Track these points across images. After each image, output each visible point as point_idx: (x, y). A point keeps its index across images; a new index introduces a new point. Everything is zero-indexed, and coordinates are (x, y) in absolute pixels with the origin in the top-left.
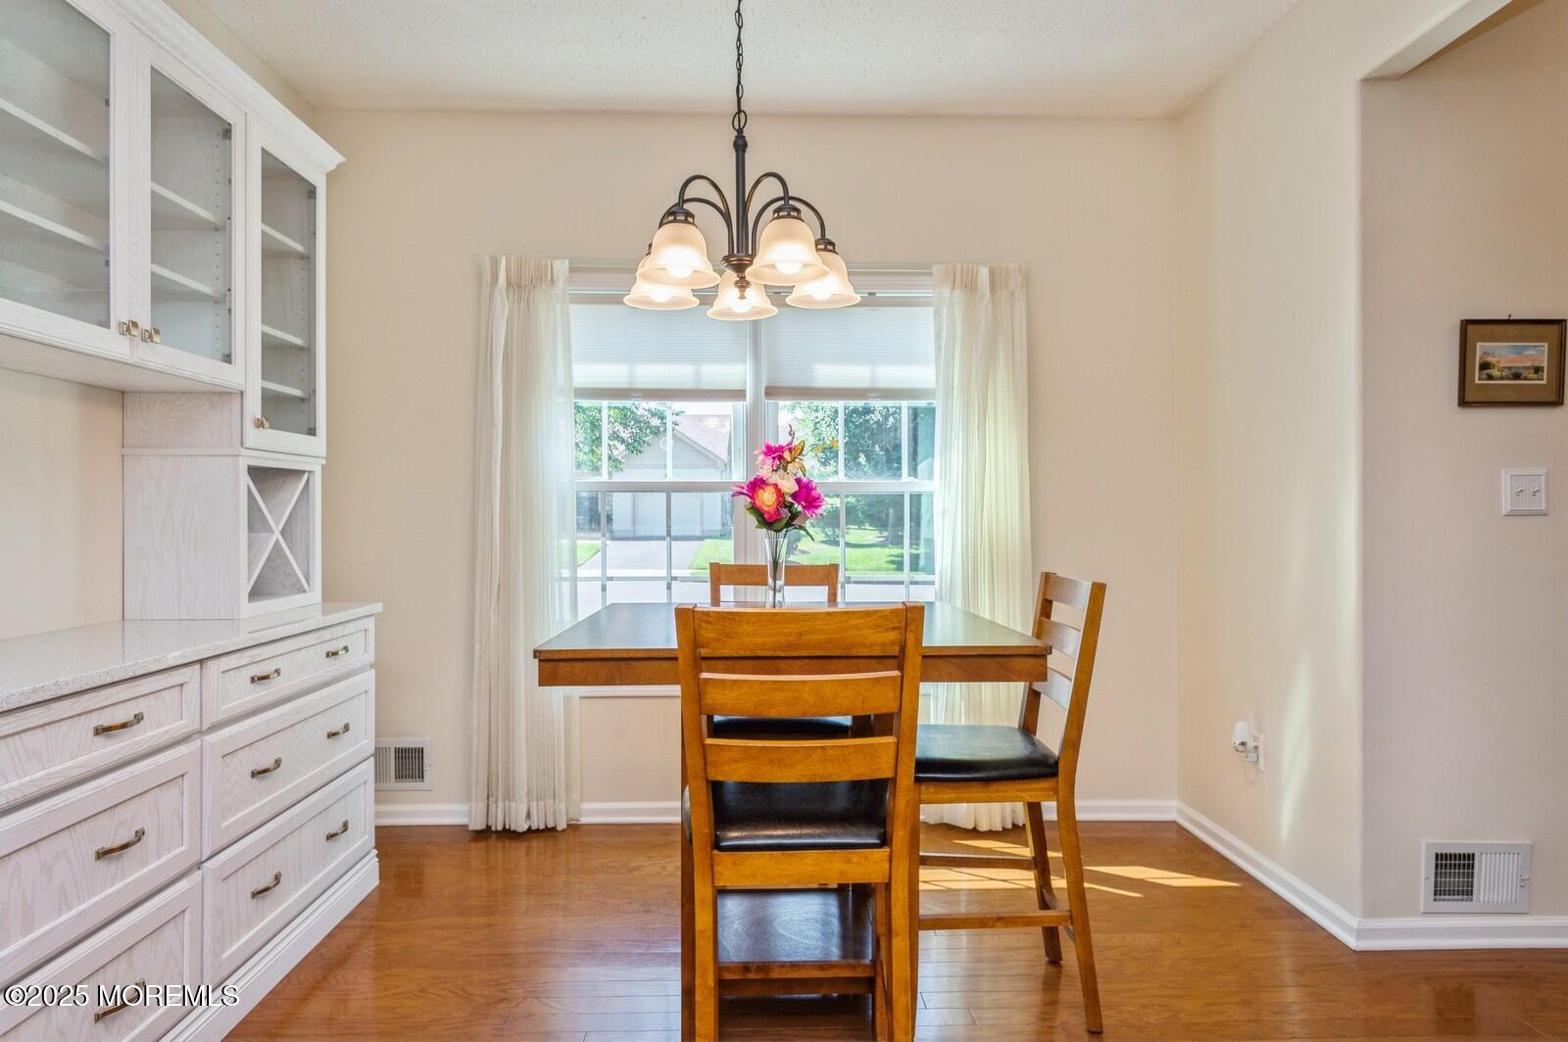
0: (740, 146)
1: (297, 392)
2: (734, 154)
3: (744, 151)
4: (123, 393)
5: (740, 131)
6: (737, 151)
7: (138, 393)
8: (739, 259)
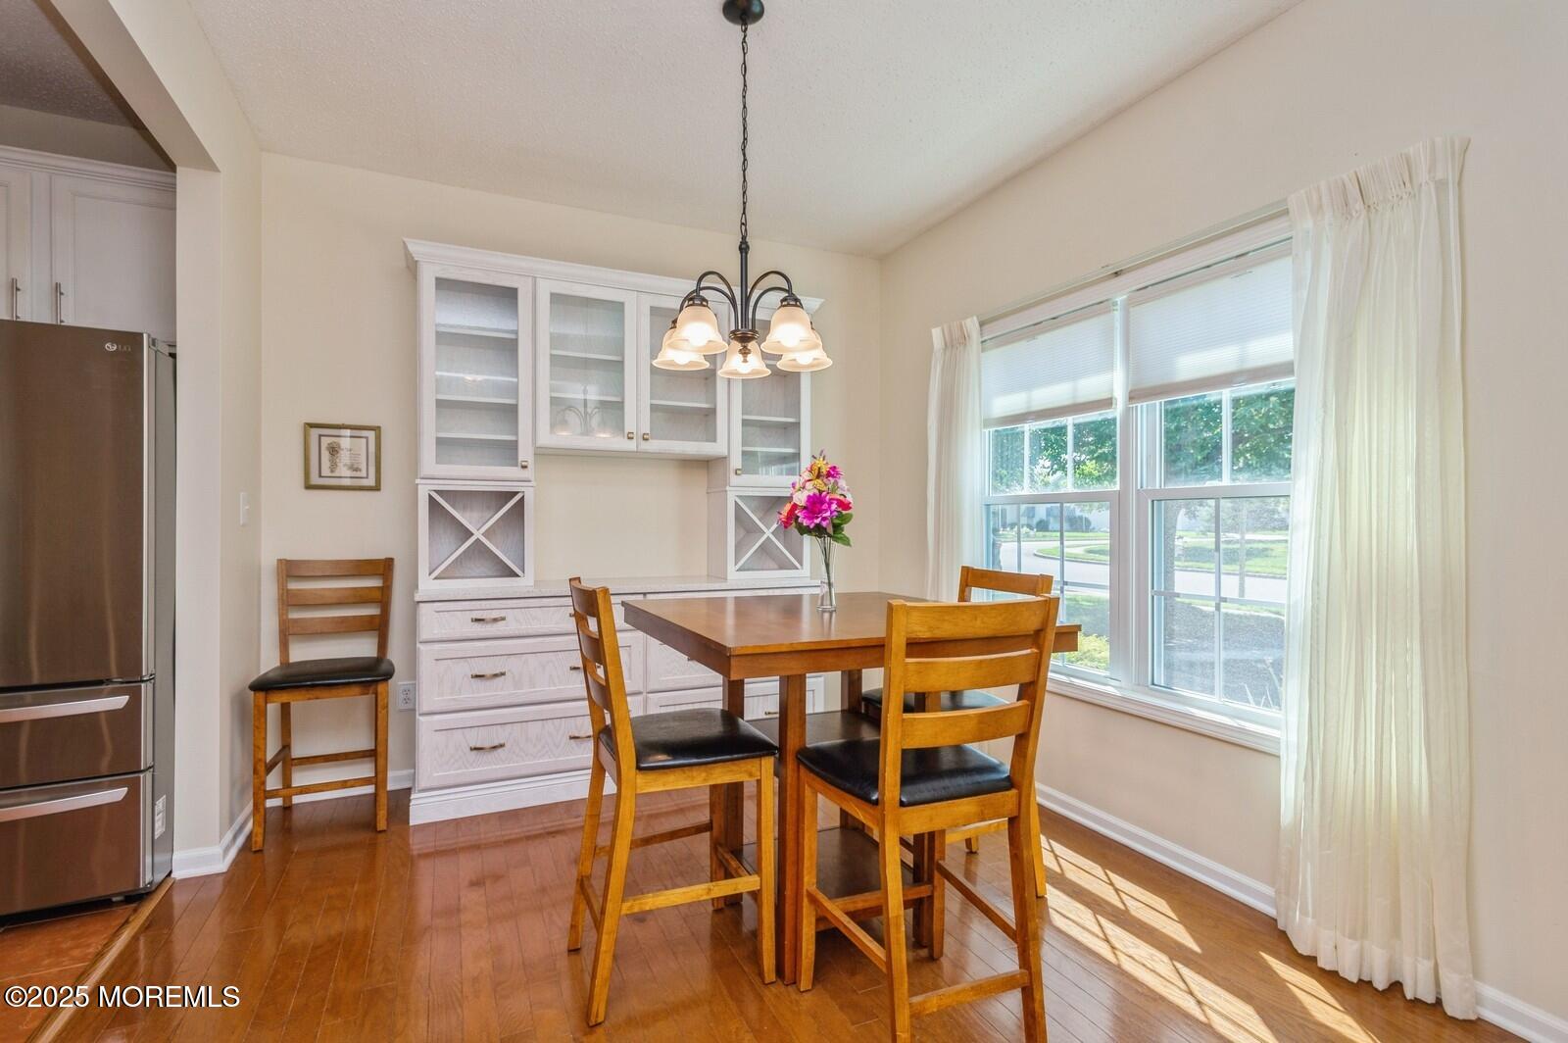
0: (744, 248)
1: (791, 450)
2: (740, 256)
3: (746, 253)
4: (708, 461)
5: (744, 238)
6: (741, 253)
7: (712, 460)
8: (746, 334)
